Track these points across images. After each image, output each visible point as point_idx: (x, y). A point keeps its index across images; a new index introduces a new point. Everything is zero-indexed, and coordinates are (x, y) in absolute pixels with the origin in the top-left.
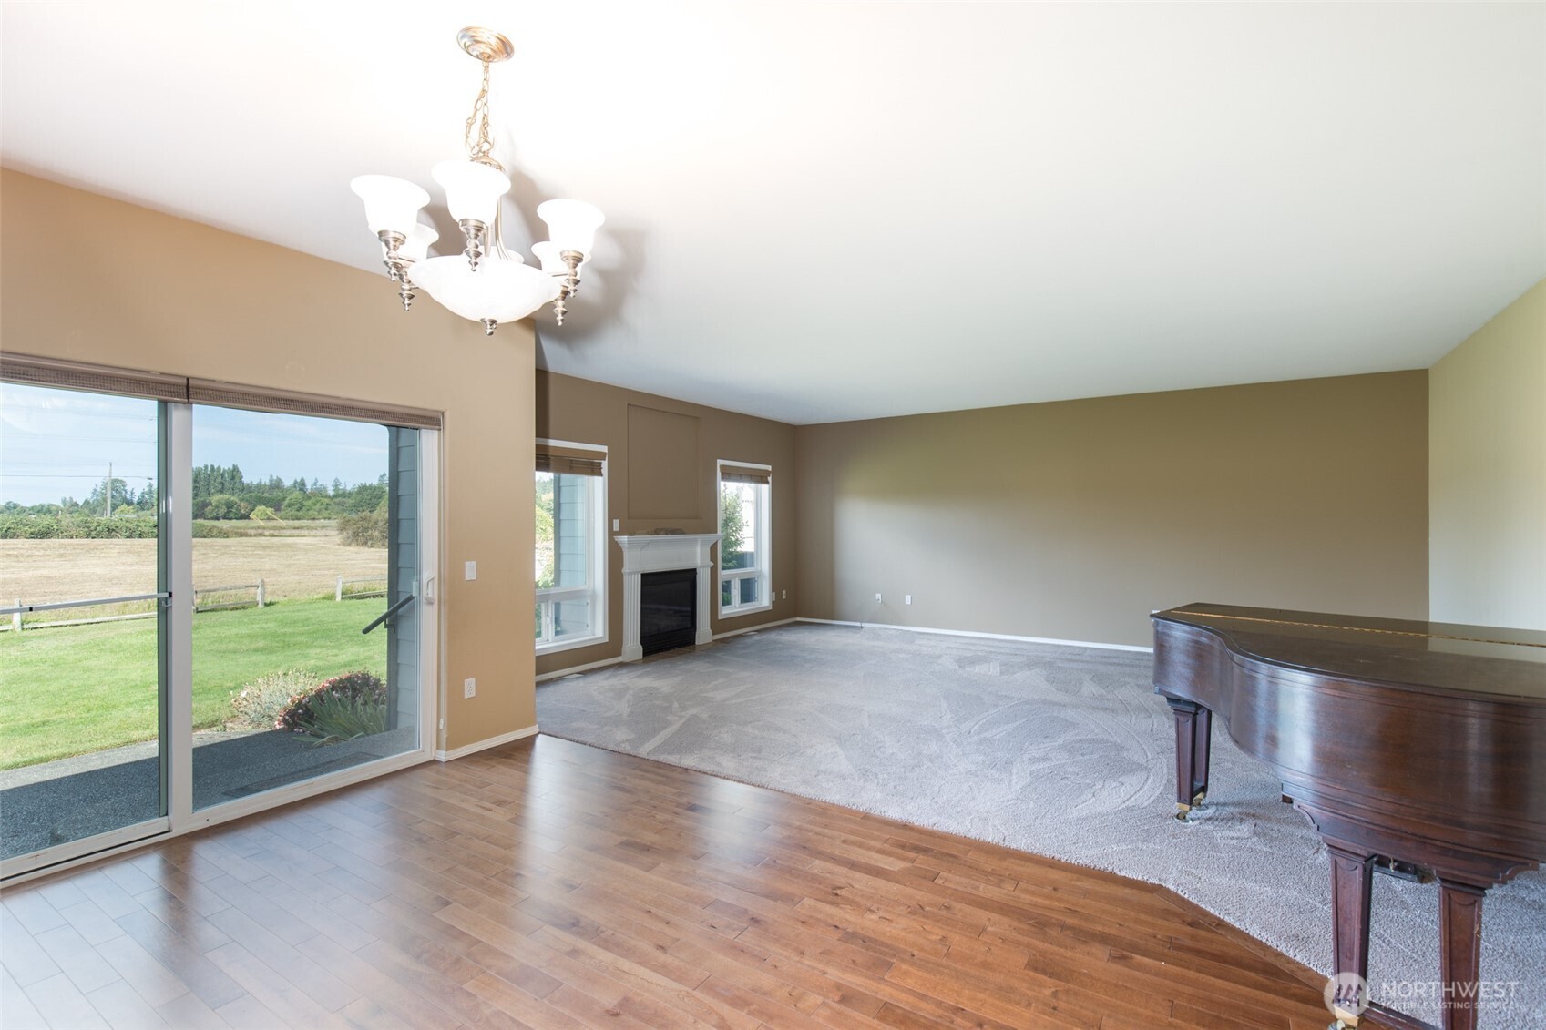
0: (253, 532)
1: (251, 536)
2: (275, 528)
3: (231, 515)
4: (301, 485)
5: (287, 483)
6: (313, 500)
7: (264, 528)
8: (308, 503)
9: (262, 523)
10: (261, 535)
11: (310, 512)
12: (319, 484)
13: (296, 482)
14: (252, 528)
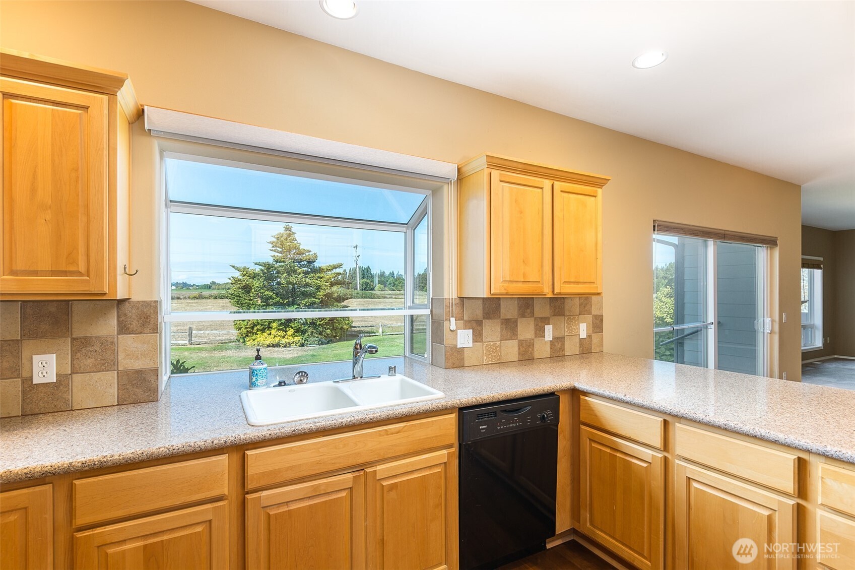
0: (388, 296)
1: (388, 298)
2: (395, 295)
3: (367, 289)
4: (392, 274)
5: (387, 273)
6: (399, 281)
7: (392, 295)
8: (396, 283)
9: (390, 292)
10: (391, 298)
11: (398, 287)
12: (399, 274)
13: (390, 273)
14: (387, 294)
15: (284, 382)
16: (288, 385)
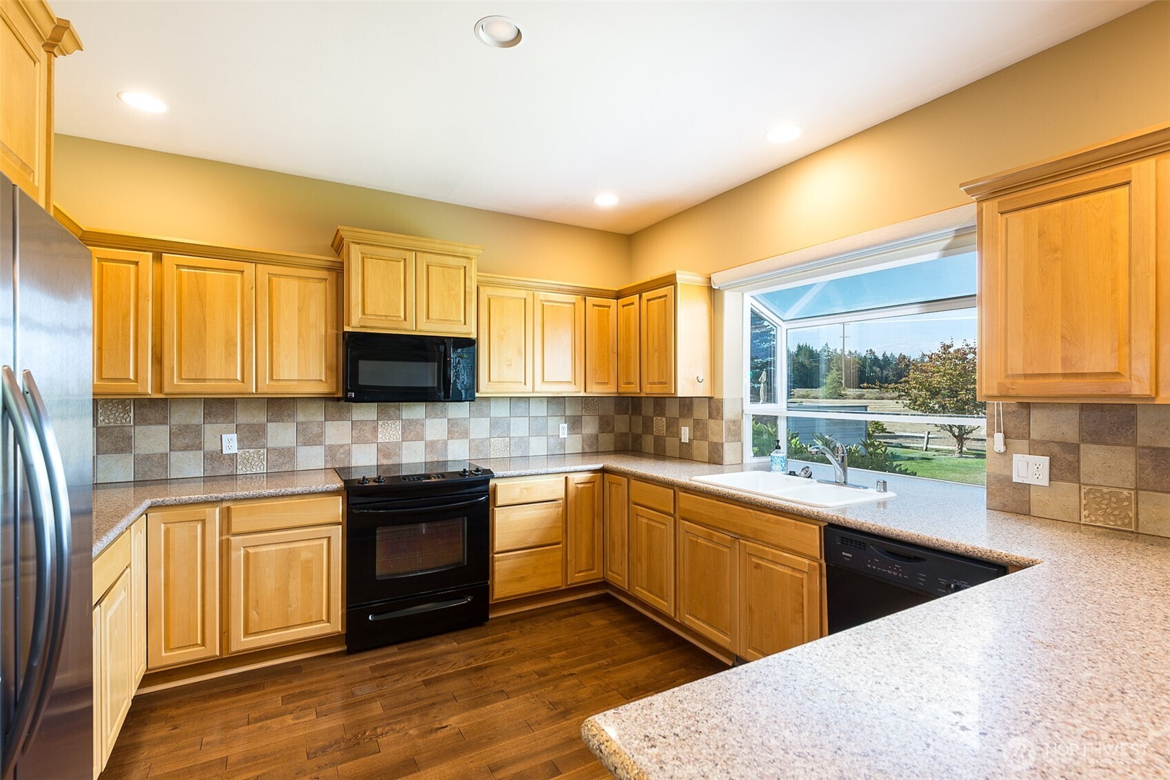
15: (794, 472)
16: (797, 476)
